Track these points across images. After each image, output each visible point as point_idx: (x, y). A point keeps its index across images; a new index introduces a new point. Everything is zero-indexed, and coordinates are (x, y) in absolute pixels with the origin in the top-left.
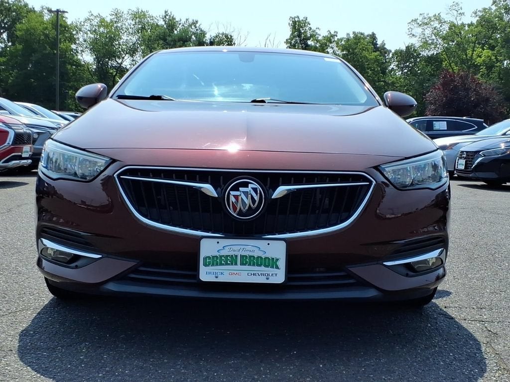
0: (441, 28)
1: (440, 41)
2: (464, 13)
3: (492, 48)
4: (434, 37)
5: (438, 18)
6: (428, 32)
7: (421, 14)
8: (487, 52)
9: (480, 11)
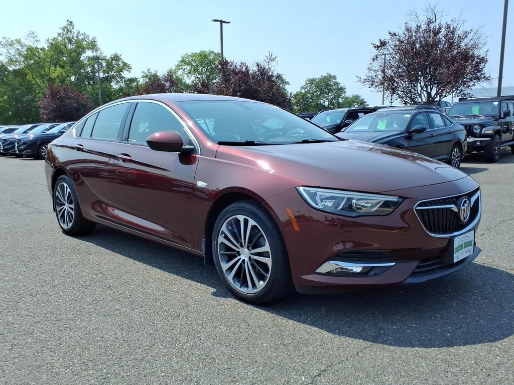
0: (22, 50)
1: (22, 59)
2: (39, 40)
3: (63, 67)
4: (17, 56)
5: (19, 42)
6: (12, 51)
7: (4, 38)
8: (59, 70)
9: (51, 40)
